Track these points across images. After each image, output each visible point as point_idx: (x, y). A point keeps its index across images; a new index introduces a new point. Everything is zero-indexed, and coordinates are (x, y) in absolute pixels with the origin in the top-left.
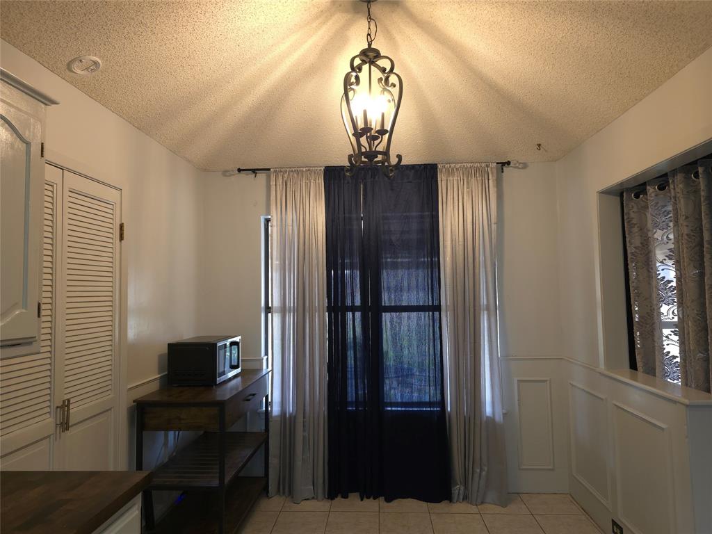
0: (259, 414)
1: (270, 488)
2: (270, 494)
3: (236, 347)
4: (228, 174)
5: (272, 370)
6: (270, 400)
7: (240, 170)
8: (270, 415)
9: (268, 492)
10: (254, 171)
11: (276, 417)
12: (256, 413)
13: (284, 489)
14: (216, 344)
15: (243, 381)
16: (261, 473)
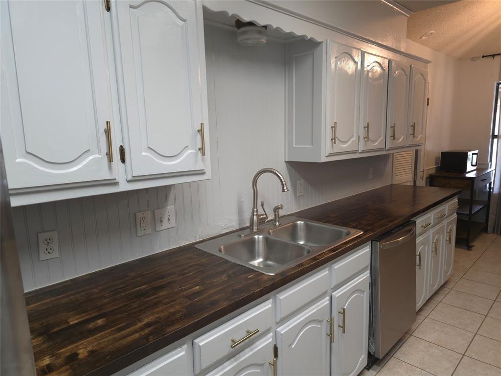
0: (484, 192)
1: (489, 229)
2: (489, 232)
3: (476, 155)
4: (475, 59)
5: (495, 170)
6: (492, 186)
7: (483, 57)
8: (491, 193)
9: (487, 230)
10: (493, 56)
11: (495, 194)
12: (482, 191)
13: (497, 231)
14: (467, 153)
15: (477, 174)
16: (484, 221)
